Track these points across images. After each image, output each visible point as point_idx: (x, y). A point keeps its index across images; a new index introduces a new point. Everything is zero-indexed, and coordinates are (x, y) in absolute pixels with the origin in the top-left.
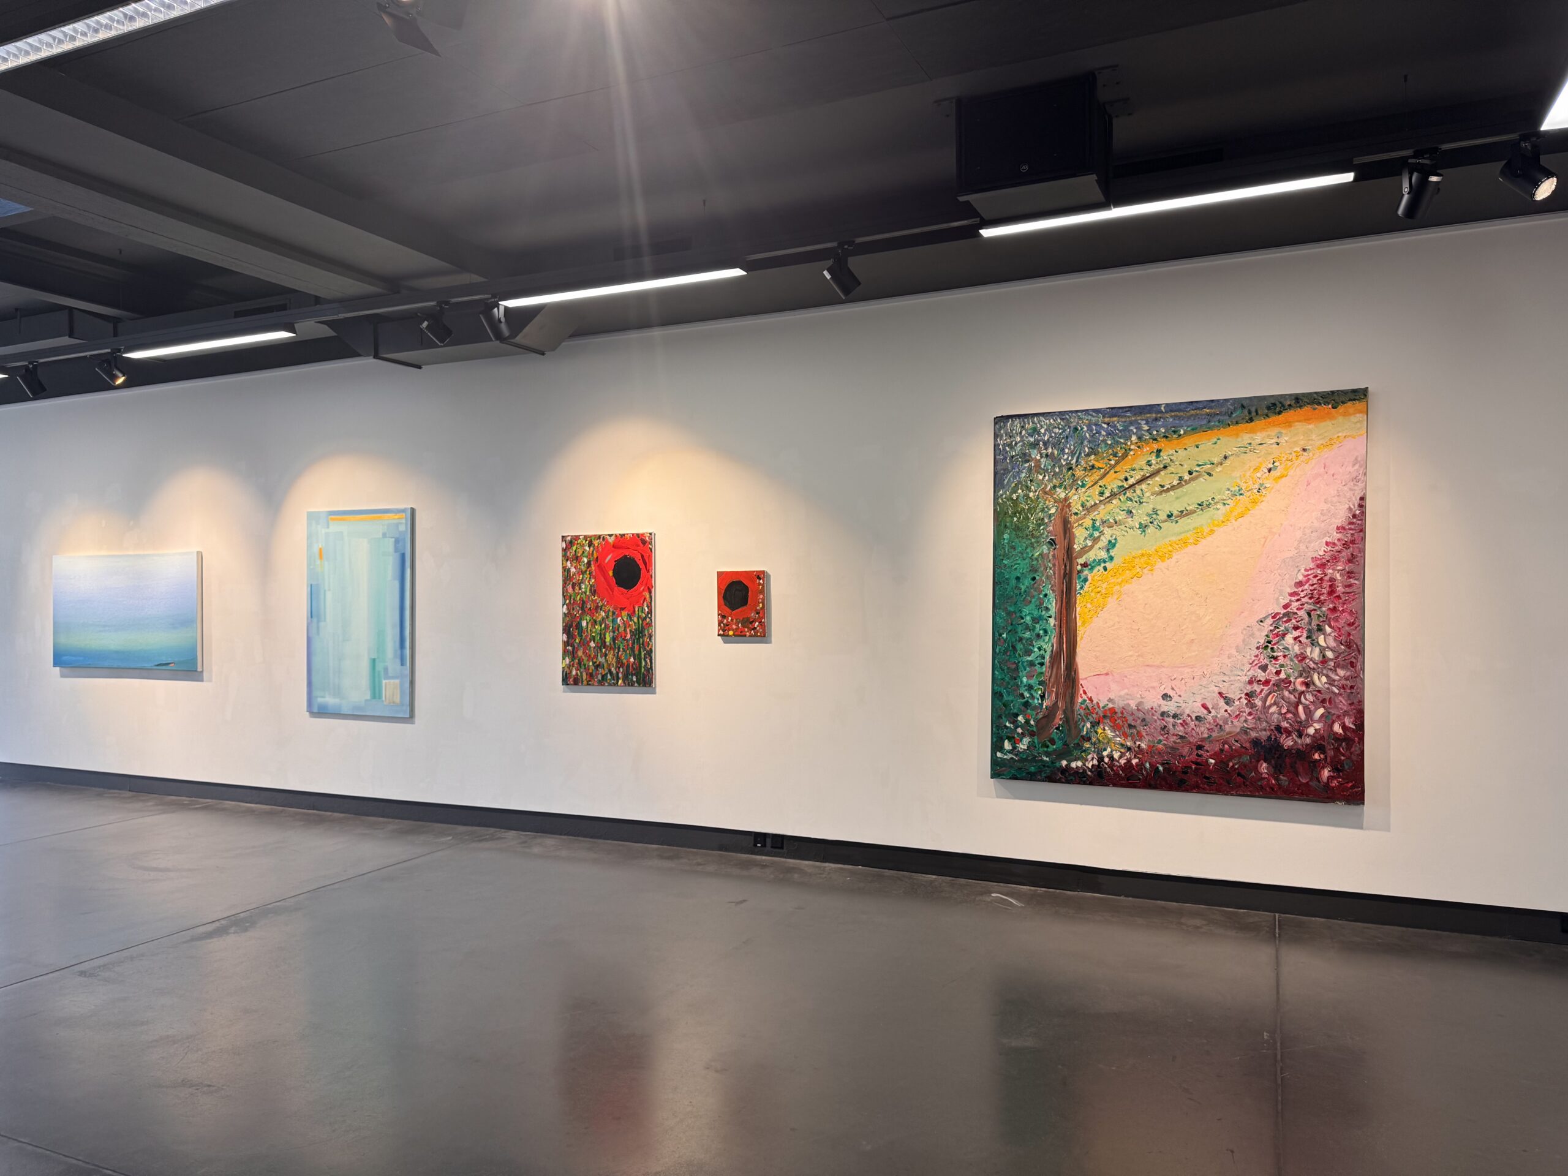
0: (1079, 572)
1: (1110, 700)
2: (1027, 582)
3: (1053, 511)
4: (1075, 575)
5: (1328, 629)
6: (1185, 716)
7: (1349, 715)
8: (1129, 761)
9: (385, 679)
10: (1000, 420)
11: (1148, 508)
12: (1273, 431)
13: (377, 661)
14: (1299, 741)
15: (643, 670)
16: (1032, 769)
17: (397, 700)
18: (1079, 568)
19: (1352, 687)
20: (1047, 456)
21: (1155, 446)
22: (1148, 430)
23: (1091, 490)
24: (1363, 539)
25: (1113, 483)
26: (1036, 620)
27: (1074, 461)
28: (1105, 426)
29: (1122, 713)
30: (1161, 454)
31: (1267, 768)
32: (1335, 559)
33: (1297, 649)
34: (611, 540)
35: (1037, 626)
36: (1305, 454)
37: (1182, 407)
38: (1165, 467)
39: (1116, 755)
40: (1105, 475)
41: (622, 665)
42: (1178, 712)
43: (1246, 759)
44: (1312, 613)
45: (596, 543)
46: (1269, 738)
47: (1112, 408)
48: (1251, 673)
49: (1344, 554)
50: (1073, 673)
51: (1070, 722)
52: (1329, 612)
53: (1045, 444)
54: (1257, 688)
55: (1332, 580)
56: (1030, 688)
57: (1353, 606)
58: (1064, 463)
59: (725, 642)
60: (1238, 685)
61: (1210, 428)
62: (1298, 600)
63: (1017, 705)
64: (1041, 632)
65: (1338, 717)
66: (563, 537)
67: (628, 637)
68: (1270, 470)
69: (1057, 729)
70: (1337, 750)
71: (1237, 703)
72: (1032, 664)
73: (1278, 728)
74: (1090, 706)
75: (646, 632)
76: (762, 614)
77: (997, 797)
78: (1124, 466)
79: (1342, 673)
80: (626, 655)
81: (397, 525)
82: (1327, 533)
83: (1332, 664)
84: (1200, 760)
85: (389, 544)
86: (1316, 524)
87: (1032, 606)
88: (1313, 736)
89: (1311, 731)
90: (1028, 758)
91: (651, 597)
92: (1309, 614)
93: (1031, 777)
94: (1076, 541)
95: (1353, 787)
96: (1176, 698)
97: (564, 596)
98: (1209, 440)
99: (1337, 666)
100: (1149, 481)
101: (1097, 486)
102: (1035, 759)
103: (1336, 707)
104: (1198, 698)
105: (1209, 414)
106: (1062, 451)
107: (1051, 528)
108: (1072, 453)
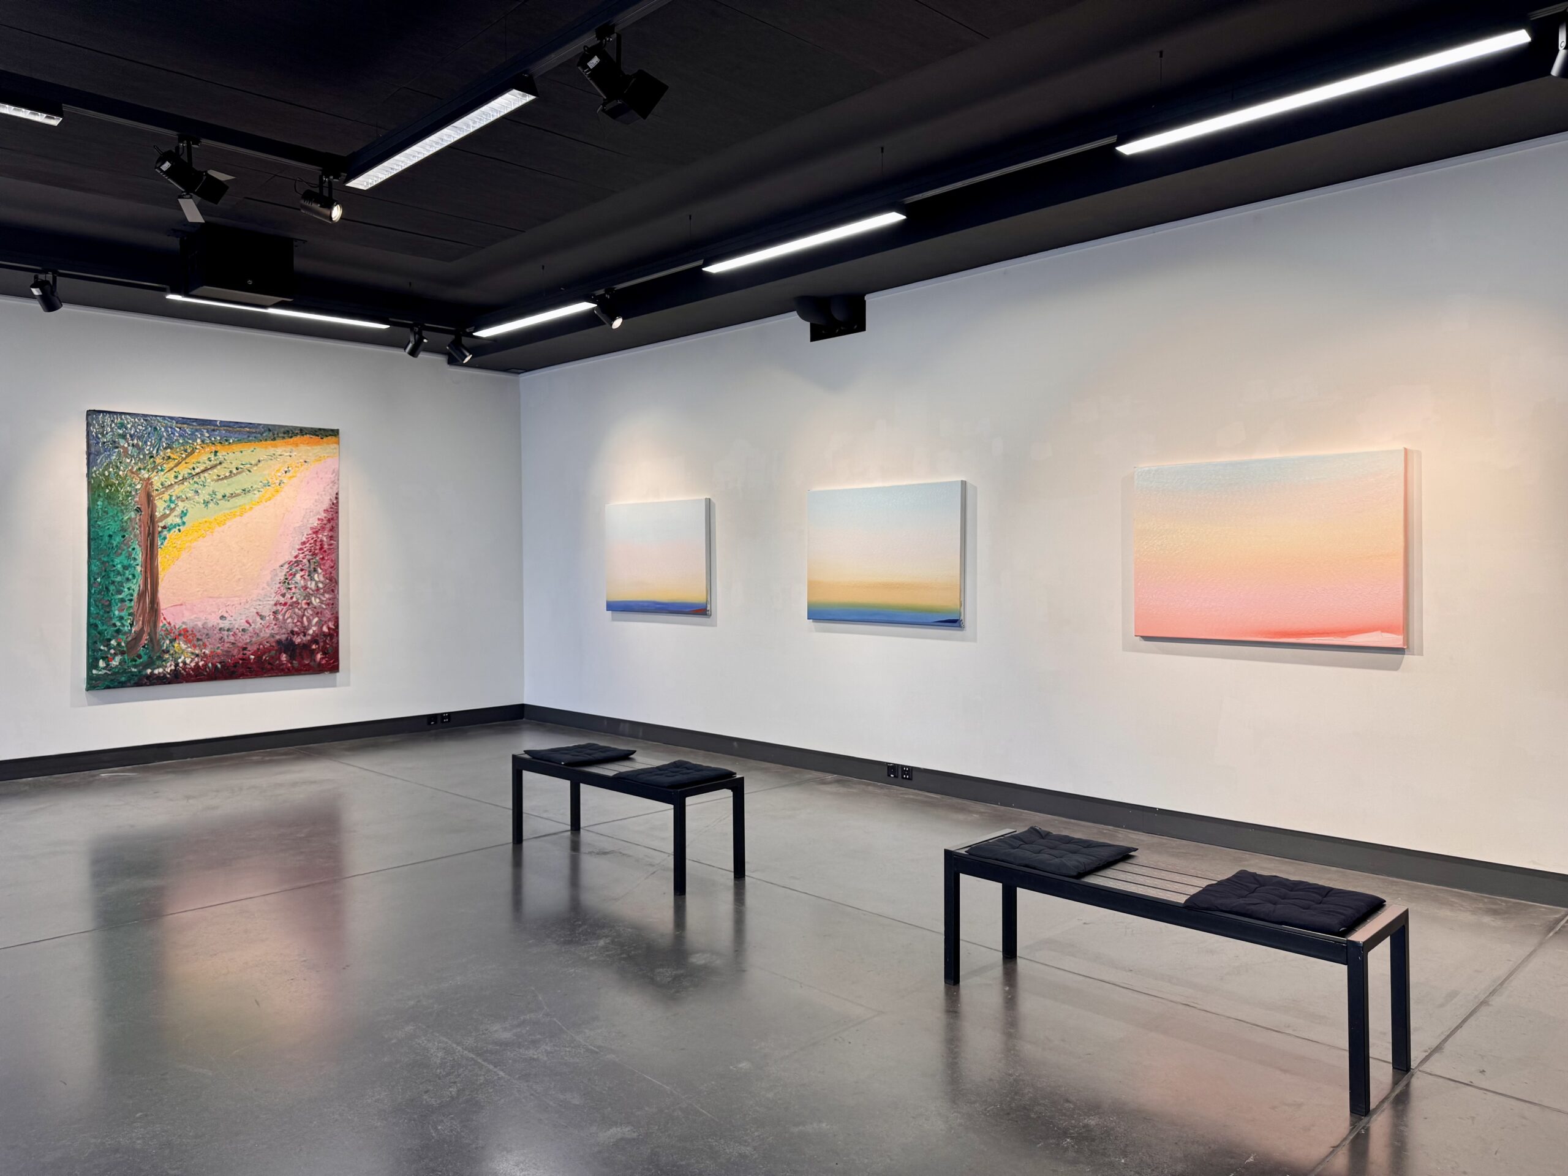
0: (160, 532)
1: (183, 623)
2: (118, 539)
3: (138, 487)
4: (156, 535)
5: (320, 571)
6: (235, 630)
7: (331, 621)
8: (197, 663)
10: (90, 413)
11: (209, 490)
12: (289, 448)
14: (304, 639)
16: (123, 679)
18: (160, 529)
19: (333, 604)
20: (133, 445)
22: (208, 437)
23: (168, 474)
24: (338, 517)
26: (125, 568)
27: (154, 452)
28: (178, 430)
29: (192, 631)
30: (218, 454)
31: (286, 657)
32: (323, 528)
33: (302, 583)
35: (127, 572)
36: (306, 464)
37: (231, 424)
38: (220, 463)
39: (188, 661)
40: (179, 463)
42: (231, 627)
43: (273, 653)
44: (311, 561)
46: (287, 639)
47: (183, 418)
48: (276, 599)
49: (327, 526)
50: (156, 606)
51: (154, 641)
52: (320, 561)
53: (131, 436)
54: (279, 608)
55: (322, 541)
56: (121, 618)
57: (333, 556)
58: (147, 452)
60: (268, 607)
61: (250, 441)
62: (303, 553)
63: (110, 633)
64: (130, 577)
65: (325, 622)
68: (286, 472)
69: (144, 647)
70: (325, 642)
71: (267, 618)
72: (122, 600)
73: (292, 632)
74: (169, 628)
77: (89, 705)
78: (192, 459)
79: (327, 596)
82: (318, 513)
83: (322, 591)
84: (244, 657)
86: (311, 507)
87: (123, 557)
88: (312, 635)
89: (311, 632)
90: (122, 670)
92: (309, 561)
93: (122, 685)
94: (157, 509)
95: (333, 663)
96: (229, 618)
98: (249, 448)
99: (325, 592)
100: (210, 472)
101: (172, 472)
102: (125, 672)
103: (325, 617)
104: (244, 617)
105: (249, 432)
106: (146, 443)
107: (136, 499)
108: (152, 446)
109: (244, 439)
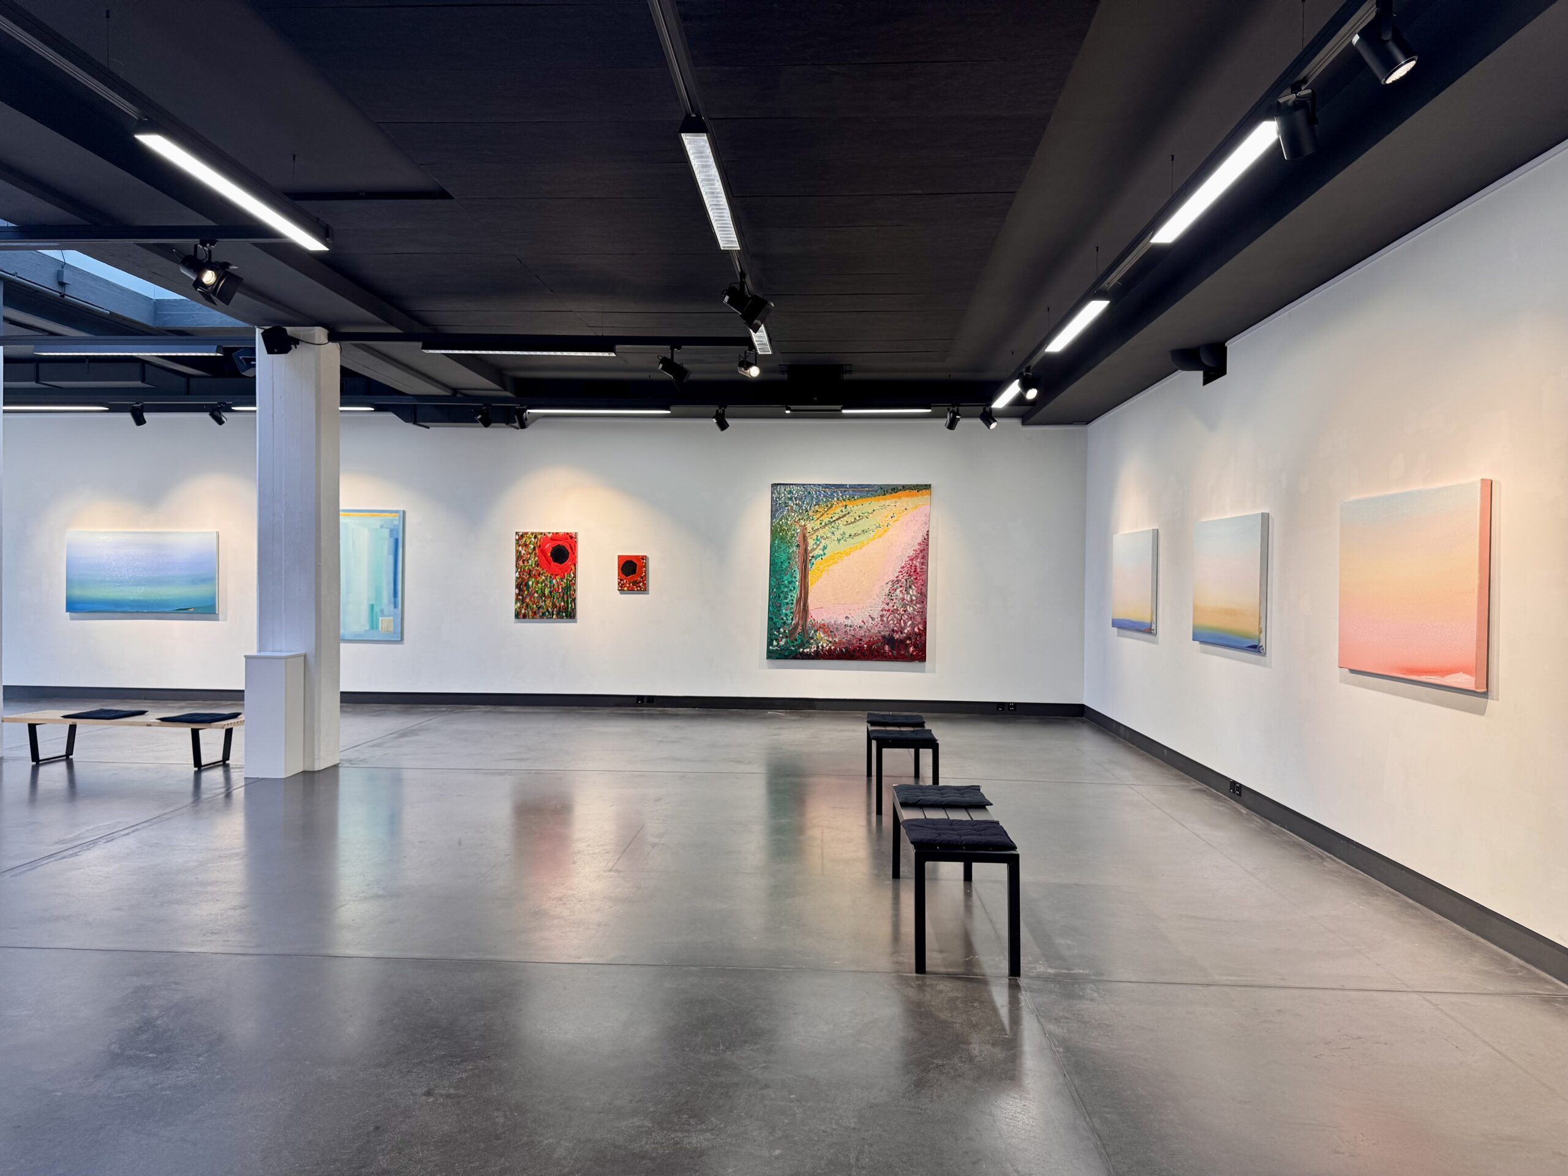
0: (810, 560)
1: (822, 620)
2: (786, 564)
3: (799, 531)
4: (808, 562)
5: (913, 587)
6: (855, 626)
8: (830, 647)
9: (381, 616)
10: (774, 486)
11: (841, 531)
12: (894, 500)
13: (375, 607)
14: (901, 636)
15: (569, 609)
16: (787, 654)
17: (391, 629)
18: (810, 558)
19: (922, 612)
20: (796, 504)
21: (845, 503)
22: (842, 496)
23: (816, 522)
24: (928, 548)
25: (826, 519)
26: (790, 583)
27: (808, 508)
28: (823, 492)
29: (828, 626)
30: (847, 507)
31: (888, 648)
32: (917, 557)
33: (901, 596)
34: (550, 536)
35: (790, 585)
36: (906, 511)
37: (856, 486)
38: (849, 513)
39: (825, 645)
40: (823, 514)
41: (556, 607)
42: (852, 625)
43: (879, 644)
44: (908, 580)
45: (539, 537)
46: (889, 635)
47: (826, 484)
48: (883, 606)
49: (920, 555)
50: (806, 608)
51: (805, 631)
52: (914, 580)
53: (795, 498)
54: (885, 613)
55: (916, 566)
56: (786, 615)
57: (923, 577)
58: (804, 508)
59: (621, 594)
60: (877, 612)
61: (868, 497)
62: (902, 574)
63: (780, 624)
64: (792, 588)
65: (917, 625)
66: (516, 533)
67: (560, 591)
68: (892, 517)
69: (799, 634)
70: (916, 639)
71: (876, 620)
72: (787, 604)
73: (893, 630)
74: (814, 623)
75: (572, 588)
76: (644, 579)
77: (769, 668)
78: (831, 512)
79: (918, 606)
80: (559, 601)
81: (392, 520)
82: (914, 546)
83: (915, 602)
84: (860, 646)
85: (386, 532)
86: (910, 542)
87: (788, 576)
88: (907, 633)
89: (906, 631)
90: (785, 648)
91: (575, 569)
92: (906, 580)
93: (786, 657)
94: (809, 546)
95: (922, 654)
96: (851, 618)
97: (516, 567)
98: (867, 502)
99: (917, 603)
100: (842, 519)
101: (819, 520)
102: (788, 649)
103: (916, 620)
104: (860, 618)
105: (868, 491)
106: (803, 502)
107: (797, 539)
108: (808, 504)
109: (864, 496)
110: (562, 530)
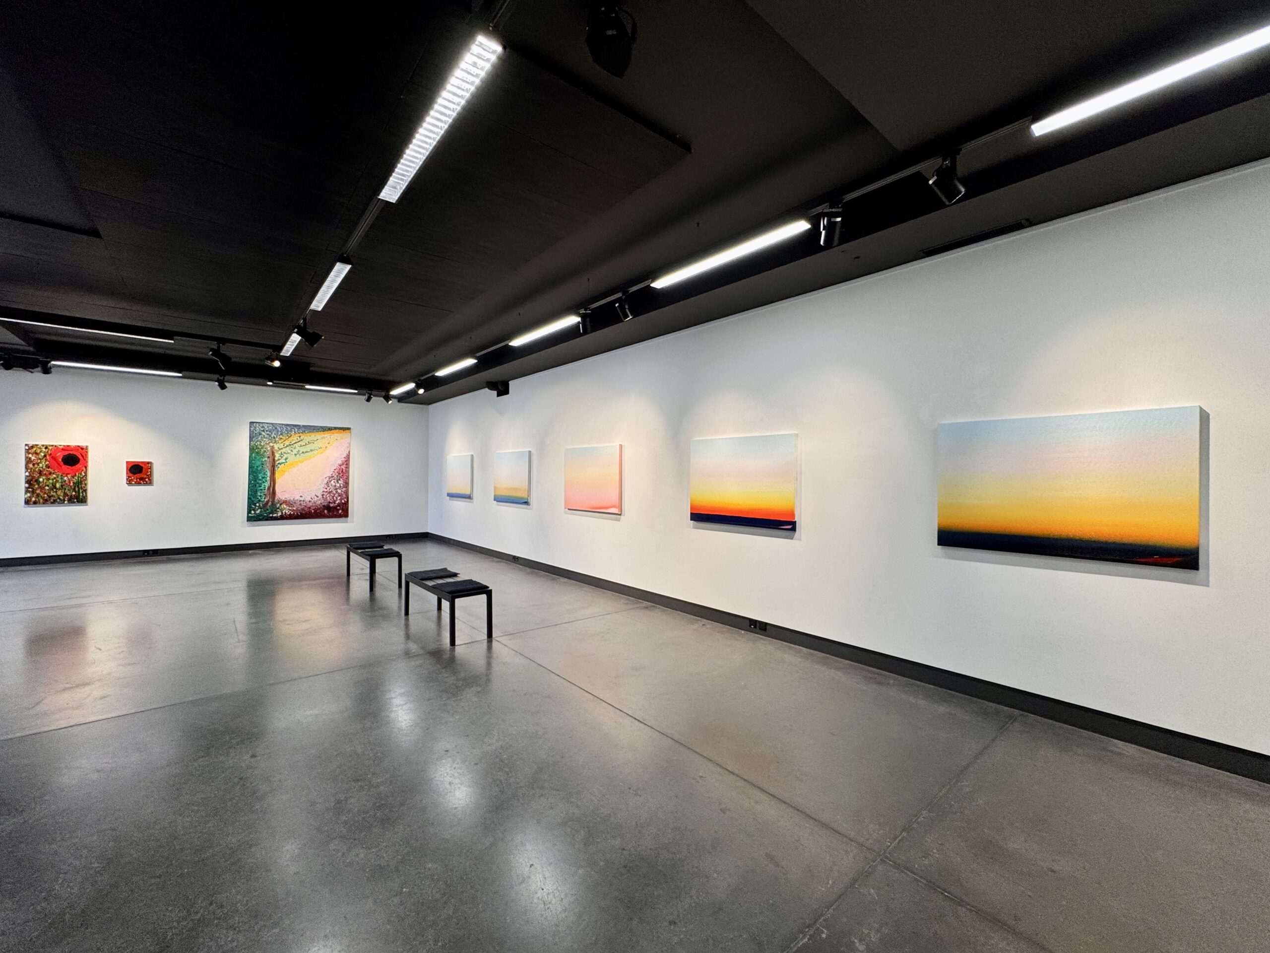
0: (277, 465)
1: (285, 498)
2: (261, 467)
3: (269, 449)
4: (275, 466)
5: (341, 480)
6: (306, 501)
8: (290, 513)
10: (251, 423)
11: (297, 450)
12: (329, 435)
14: (334, 505)
15: (81, 497)
16: (261, 518)
19: (346, 492)
20: (267, 434)
21: (299, 435)
22: (297, 431)
24: (349, 460)
25: (287, 443)
26: (263, 478)
27: (276, 436)
28: (285, 428)
29: (289, 501)
30: (301, 437)
31: (327, 512)
32: (343, 464)
33: (334, 484)
34: (61, 447)
35: (263, 480)
36: (337, 440)
37: (306, 426)
38: (302, 440)
39: (287, 512)
40: (285, 440)
41: (68, 495)
42: (304, 500)
43: (321, 510)
45: (50, 448)
46: (327, 504)
47: (287, 424)
48: (323, 490)
49: (345, 463)
50: (274, 492)
51: (273, 504)
52: (341, 476)
53: (267, 431)
54: (324, 493)
55: (342, 469)
56: (260, 496)
57: (347, 474)
58: (273, 436)
59: (129, 486)
60: (320, 493)
61: (314, 432)
64: (265, 481)
65: (343, 499)
66: (26, 444)
67: (71, 485)
68: (328, 443)
69: (269, 506)
70: (343, 507)
71: (319, 497)
72: (261, 490)
73: (330, 502)
74: (280, 500)
75: (83, 483)
76: (150, 476)
77: (249, 526)
78: (290, 439)
79: (344, 489)
80: (70, 492)
82: (341, 458)
83: (342, 487)
84: (310, 511)
86: (339, 456)
87: (262, 474)
88: (337, 504)
89: (337, 502)
90: (261, 515)
91: (86, 470)
92: (337, 476)
93: (260, 520)
94: (276, 457)
95: (346, 514)
96: (304, 497)
97: (26, 468)
98: (313, 435)
100: (297, 443)
103: (343, 497)
104: (310, 496)
105: (313, 429)
106: (272, 433)
107: (268, 453)
108: (275, 434)
109: (311, 431)
110: (73, 443)
